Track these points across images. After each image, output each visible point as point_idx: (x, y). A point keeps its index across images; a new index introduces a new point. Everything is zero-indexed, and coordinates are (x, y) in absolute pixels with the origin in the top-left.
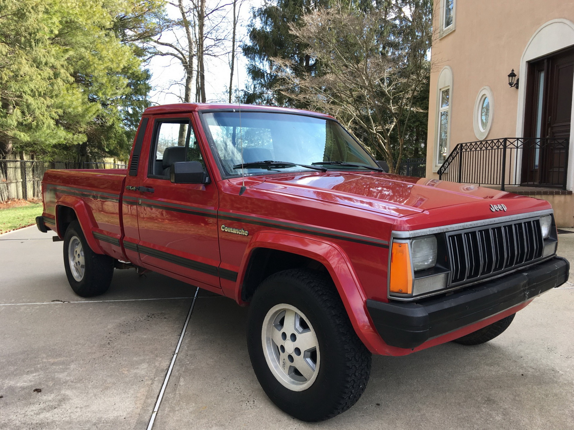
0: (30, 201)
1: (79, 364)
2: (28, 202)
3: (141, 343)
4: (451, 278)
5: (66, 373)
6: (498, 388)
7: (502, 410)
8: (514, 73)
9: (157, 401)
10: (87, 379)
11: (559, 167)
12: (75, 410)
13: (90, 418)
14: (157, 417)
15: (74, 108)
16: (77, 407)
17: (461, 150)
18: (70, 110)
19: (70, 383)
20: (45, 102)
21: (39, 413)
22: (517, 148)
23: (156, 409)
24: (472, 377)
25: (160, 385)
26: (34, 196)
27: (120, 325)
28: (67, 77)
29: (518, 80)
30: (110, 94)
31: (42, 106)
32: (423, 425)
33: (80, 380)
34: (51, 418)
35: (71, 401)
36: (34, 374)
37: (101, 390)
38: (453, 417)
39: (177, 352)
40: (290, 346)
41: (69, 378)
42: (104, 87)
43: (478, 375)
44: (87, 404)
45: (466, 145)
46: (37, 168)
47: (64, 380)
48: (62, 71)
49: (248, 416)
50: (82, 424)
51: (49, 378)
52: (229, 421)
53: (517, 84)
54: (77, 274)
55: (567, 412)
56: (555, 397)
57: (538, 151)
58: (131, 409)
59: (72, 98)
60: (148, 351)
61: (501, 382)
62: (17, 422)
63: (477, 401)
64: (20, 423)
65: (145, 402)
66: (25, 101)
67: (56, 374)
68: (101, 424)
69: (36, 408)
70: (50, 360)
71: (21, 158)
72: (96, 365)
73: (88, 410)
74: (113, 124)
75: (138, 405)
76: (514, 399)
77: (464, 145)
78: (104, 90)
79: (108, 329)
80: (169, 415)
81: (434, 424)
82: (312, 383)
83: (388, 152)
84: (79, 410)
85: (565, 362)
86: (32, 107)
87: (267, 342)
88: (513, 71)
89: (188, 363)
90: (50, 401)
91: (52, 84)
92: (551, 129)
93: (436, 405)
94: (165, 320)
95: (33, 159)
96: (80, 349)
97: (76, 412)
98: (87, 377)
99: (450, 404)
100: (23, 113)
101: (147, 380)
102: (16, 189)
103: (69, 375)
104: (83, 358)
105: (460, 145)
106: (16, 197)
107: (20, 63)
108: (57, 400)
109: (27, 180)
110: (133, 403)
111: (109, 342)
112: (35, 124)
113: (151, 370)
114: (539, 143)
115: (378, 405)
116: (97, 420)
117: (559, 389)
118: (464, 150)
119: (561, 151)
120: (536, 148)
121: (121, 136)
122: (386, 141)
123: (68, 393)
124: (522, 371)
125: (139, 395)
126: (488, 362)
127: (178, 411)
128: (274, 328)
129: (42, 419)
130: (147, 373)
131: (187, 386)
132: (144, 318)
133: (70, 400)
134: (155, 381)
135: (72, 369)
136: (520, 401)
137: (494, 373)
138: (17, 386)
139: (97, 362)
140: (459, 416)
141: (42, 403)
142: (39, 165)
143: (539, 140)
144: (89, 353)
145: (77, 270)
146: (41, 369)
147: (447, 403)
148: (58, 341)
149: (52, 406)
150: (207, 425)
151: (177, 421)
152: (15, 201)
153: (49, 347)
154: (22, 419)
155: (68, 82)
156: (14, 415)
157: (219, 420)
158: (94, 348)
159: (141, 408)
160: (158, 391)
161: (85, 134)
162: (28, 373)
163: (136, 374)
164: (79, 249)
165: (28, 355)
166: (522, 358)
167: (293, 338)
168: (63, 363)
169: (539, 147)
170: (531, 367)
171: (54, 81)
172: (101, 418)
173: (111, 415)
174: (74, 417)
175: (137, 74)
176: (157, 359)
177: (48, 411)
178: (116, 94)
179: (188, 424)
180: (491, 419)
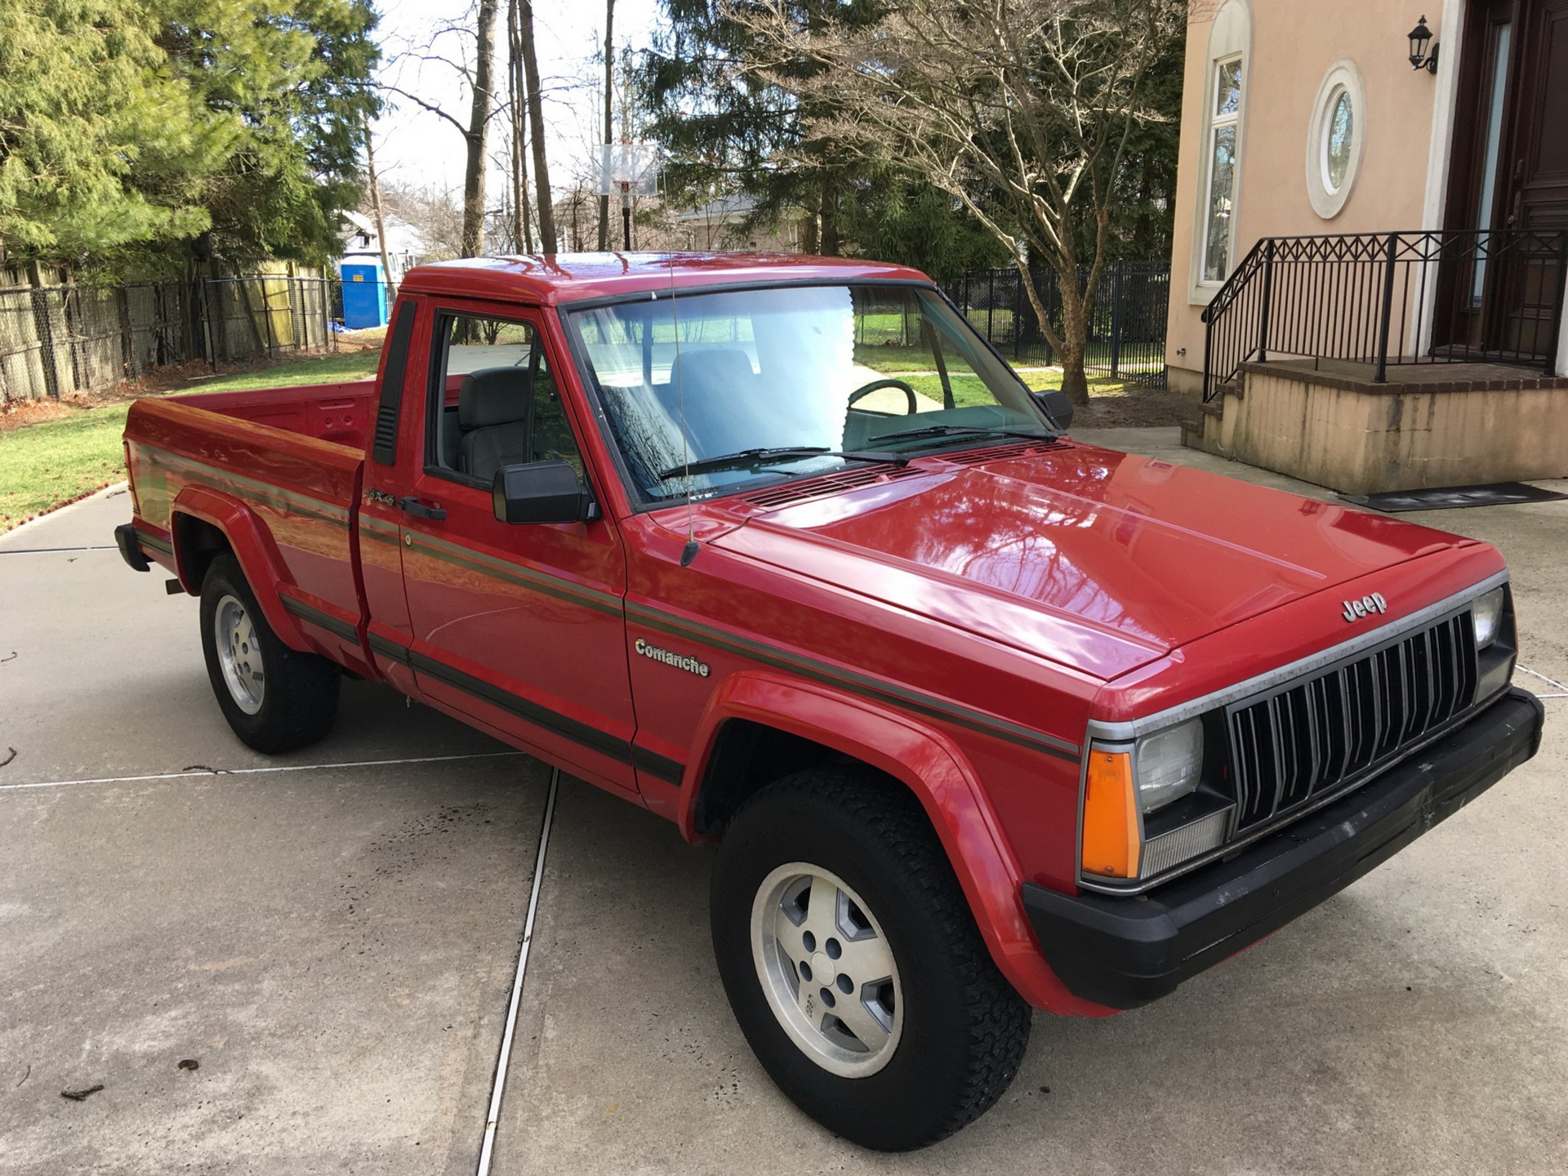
0: (69, 403)
1: (284, 977)
2: (64, 407)
3: (434, 907)
4: (1236, 819)
5: (252, 1009)
6: (1345, 1030)
7: (1352, 1100)
8: (1426, 29)
9: (493, 1089)
10: (311, 1027)
11: (1539, 307)
12: (292, 1122)
13: (332, 1144)
14: (498, 1139)
15: (169, 139)
16: (294, 1113)
17: (1270, 256)
18: (160, 143)
19: (269, 1039)
20: (90, 129)
21: (203, 1134)
22: (1426, 259)
23: (493, 1117)
24: (1280, 997)
25: (497, 1041)
26: (77, 387)
27: (374, 848)
28: (145, 50)
29: (1436, 48)
30: (265, 86)
31: (81, 142)
32: (1157, 1152)
33: (291, 1030)
34: (235, 1148)
35: (278, 1096)
36: (173, 1014)
37: (349, 1057)
38: (1232, 1124)
39: (528, 933)
40: (825, 969)
41: (263, 1024)
42: (249, 66)
43: (1297, 991)
44: (320, 1104)
45: (1284, 243)
46: (78, 304)
47: (252, 1030)
48: (130, 32)
49: (725, 1132)
50: (313, 1165)
51: (212, 1026)
52: (678, 1149)
53: (1434, 59)
54: (243, 693)
55: (1516, 1102)
56: (1488, 1059)
57: (1481, 267)
58: (430, 1116)
59: (160, 110)
60: (454, 931)
61: (1354, 1014)
62: (151, 1162)
63: (1291, 1072)
64: (158, 1166)
65: (463, 1095)
66: (33, 130)
67: (229, 1010)
68: (361, 1164)
69: (191, 1117)
70: (206, 967)
71: (31, 282)
72: (327, 981)
73: (324, 1120)
74: (279, 173)
75: (448, 1104)
76: (1385, 1067)
77: (1278, 243)
78: (249, 74)
79: (344, 862)
80: (526, 1131)
81: (1184, 1145)
82: (884, 1065)
83: (1065, 251)
84: (299, 1120)
85: (1517, 946)
86: (54, 147)
87: (765, 945)
88: (1423, 20)
89: (561, 967)
90: (225, 1095)
91: (104, 77)
92: (1523, 197)
93: (1189, 1087)
94: (489, 828)
95: (64, 280)
96: (279, 928)
97: (295, 1127)
98: (310, 1017)
99: (1225, 1085)
100: (30, 164)
101: (461, 1024)
102: (26, 370)
103: (262, 1013)
104: (292, 958)
105: (1265, 244)
106: (29, 394)
107: (11, 24)
108: (241, 1093)
109: (55, 341)
110: (435, 1098)
111: (352, 902)
112: (66, 193)
113: (469, 995)
114: (1485, 246)
115: (1045, 1090)
116: (350, 1151)
117: (1499, 1032)
118: (1277, 258)
119: (1547, 262)
120: (1476, 260)
121: (304, 204)
122: (1058, 217)
123: (268, 1068)
124: (1407, 977)
125: (446, 1072)
126: (1324, 949)
127: (548, 1118)
128: (783, 914)
129: (212, 1153)
130: (459, 1004)
131: (565, 1040)
132: (432, 823)
133: (275, 1092)
134: (482, 1026)
135: (267, 995)
136: (1400, 1071)
137: (1336, 984)
138: (134, 1052)
139: (328, 969)
140: (1246, 1120)
141: (205, 1102)
142: (84, 297)
143: (1486, 236)
144: (305, 942)
145: (242, 682)
146: (187, 994)
147: (1217, 1080)
148: (220, 904)
149: (230, 1110)
150: (625, 1161)
151: (550, 1149)
152: (27, 406)
153: (198, 922)
154: (162, 1156)
155: (149, 62)
156: (140, 1141)
157: (652, 1145)
158: (315, 924)
159: (455, 1111)
160: (493, 1058)
161: (204, 207)
162: (157, 1008)
163: (431, 1005)
164: (243, 628)
165: (147, 949)
166: (1410, 936)
167: (833, 950)
168: (239, 975)
169: (1484, 255)
170: (1432, 963)
171: (111, 64)
172: (360, 1144)
173: (383, 1136)
174: (292, 1145)
175: (339, 18)
176: (479, 957)
177: (224, 1128)
178: (284, 82)
179: (578, 1160)
180: (1326, 1129)
